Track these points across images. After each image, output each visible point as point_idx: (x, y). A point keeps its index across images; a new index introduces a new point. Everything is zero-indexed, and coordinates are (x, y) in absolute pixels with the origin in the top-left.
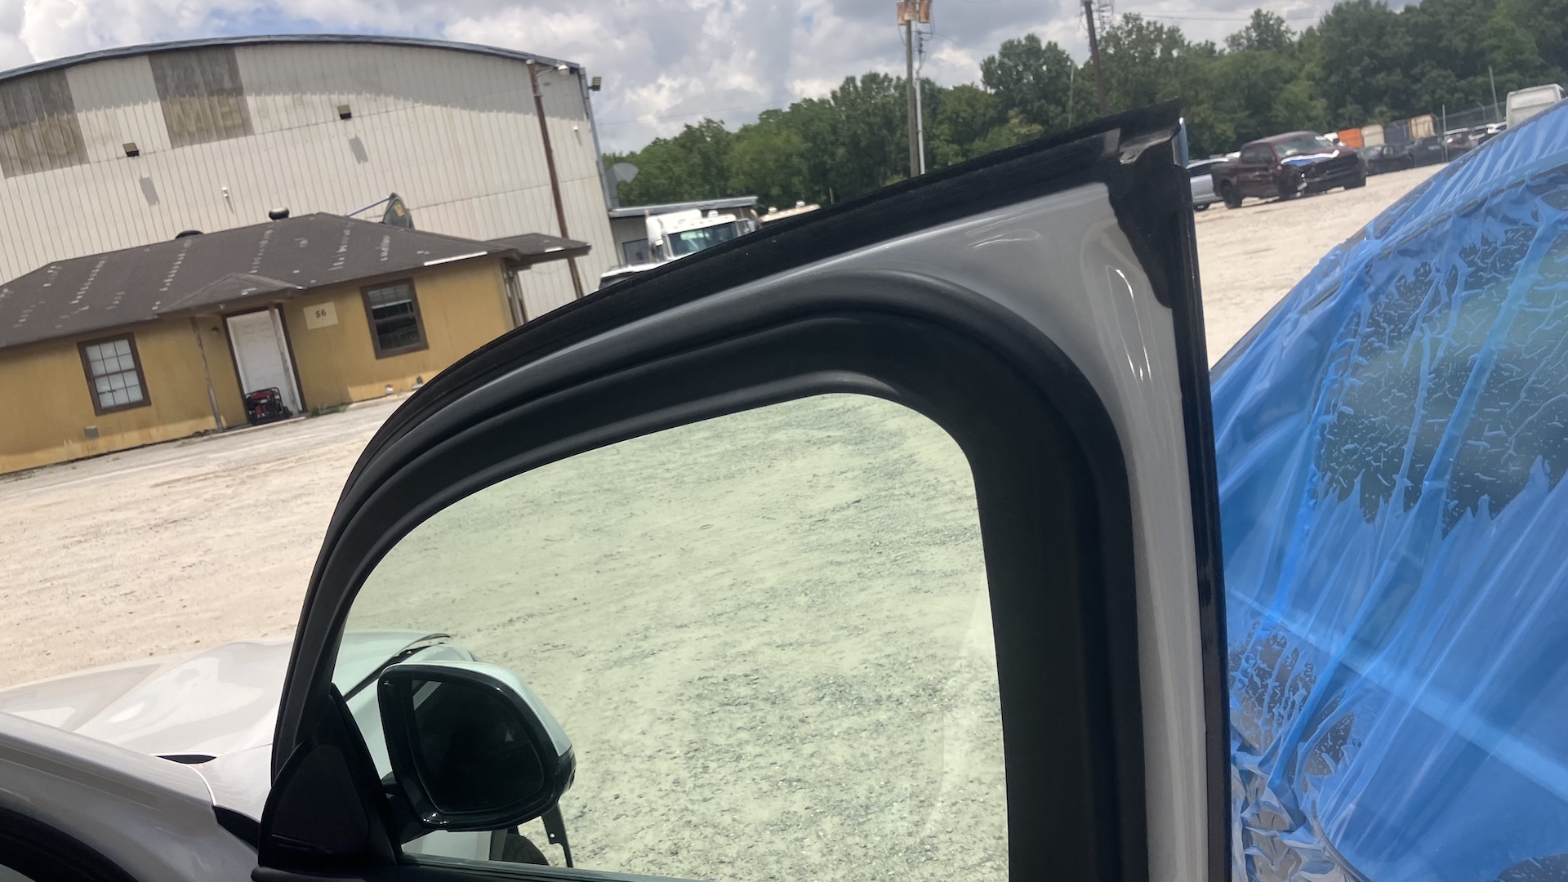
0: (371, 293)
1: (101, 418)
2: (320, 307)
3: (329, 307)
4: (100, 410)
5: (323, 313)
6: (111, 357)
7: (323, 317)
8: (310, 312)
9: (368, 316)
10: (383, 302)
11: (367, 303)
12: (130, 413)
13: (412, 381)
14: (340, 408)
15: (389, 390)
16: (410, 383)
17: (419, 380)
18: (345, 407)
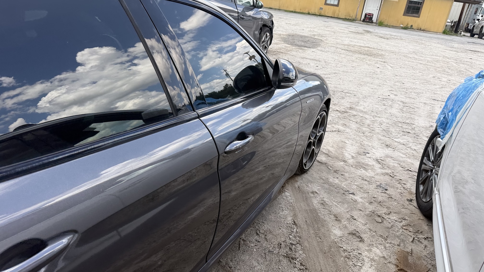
1: (325, 6)
4: (326, 4)
12: (332, 7)
13: (409, 26)
14: (387, 26)
15: (402, 25)
16: (408, 26)
17: (412, 26)
18: (388, 26)
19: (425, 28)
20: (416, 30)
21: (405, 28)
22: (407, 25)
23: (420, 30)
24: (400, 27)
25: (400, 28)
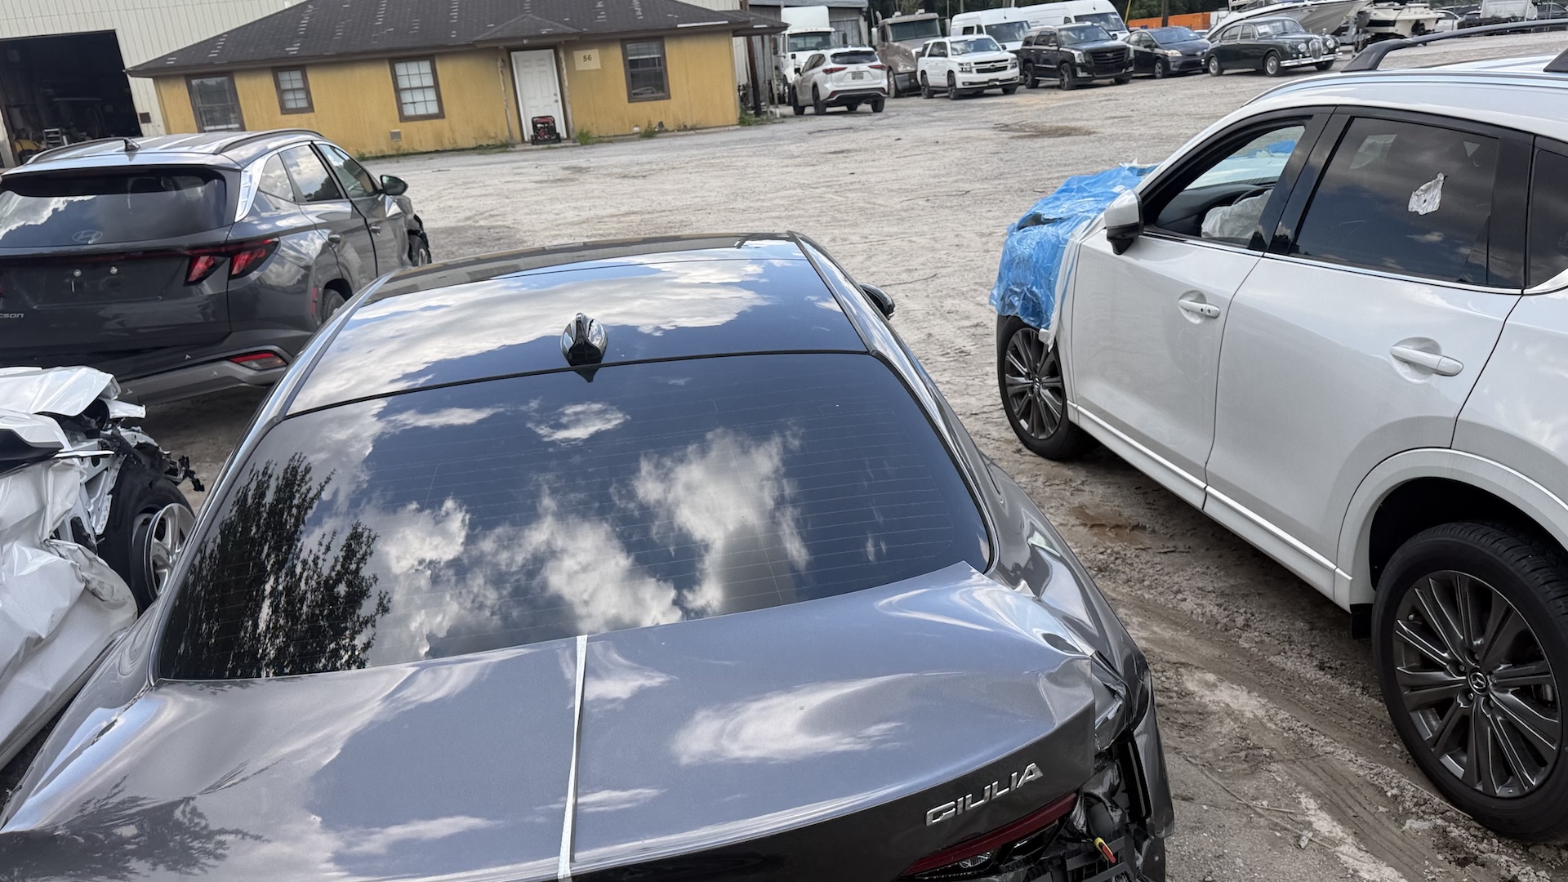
0: (629, 46)
1: (405, 124)
2: (588, 52)
3: (594, 53)
4: (404, 118)
5: (590, 58)
6: (415, 74)
7: (590, 61)
8: (579, 55)
9: (625, 65)
10: (638, 55)
11: (625, 55)
12: (427, 122)
13: (655, 124)
14: (602, 140)
15: (636, 129)
16: (653, 126)
17: (661, 124)
18: (606, 139)
19: (694, 122)
20: (676, 133)
21: (649, 134)
22: (650, 125)
23: (685, 128)
24: (634, 134)
25: (636, 136)
